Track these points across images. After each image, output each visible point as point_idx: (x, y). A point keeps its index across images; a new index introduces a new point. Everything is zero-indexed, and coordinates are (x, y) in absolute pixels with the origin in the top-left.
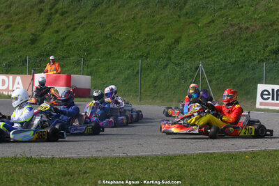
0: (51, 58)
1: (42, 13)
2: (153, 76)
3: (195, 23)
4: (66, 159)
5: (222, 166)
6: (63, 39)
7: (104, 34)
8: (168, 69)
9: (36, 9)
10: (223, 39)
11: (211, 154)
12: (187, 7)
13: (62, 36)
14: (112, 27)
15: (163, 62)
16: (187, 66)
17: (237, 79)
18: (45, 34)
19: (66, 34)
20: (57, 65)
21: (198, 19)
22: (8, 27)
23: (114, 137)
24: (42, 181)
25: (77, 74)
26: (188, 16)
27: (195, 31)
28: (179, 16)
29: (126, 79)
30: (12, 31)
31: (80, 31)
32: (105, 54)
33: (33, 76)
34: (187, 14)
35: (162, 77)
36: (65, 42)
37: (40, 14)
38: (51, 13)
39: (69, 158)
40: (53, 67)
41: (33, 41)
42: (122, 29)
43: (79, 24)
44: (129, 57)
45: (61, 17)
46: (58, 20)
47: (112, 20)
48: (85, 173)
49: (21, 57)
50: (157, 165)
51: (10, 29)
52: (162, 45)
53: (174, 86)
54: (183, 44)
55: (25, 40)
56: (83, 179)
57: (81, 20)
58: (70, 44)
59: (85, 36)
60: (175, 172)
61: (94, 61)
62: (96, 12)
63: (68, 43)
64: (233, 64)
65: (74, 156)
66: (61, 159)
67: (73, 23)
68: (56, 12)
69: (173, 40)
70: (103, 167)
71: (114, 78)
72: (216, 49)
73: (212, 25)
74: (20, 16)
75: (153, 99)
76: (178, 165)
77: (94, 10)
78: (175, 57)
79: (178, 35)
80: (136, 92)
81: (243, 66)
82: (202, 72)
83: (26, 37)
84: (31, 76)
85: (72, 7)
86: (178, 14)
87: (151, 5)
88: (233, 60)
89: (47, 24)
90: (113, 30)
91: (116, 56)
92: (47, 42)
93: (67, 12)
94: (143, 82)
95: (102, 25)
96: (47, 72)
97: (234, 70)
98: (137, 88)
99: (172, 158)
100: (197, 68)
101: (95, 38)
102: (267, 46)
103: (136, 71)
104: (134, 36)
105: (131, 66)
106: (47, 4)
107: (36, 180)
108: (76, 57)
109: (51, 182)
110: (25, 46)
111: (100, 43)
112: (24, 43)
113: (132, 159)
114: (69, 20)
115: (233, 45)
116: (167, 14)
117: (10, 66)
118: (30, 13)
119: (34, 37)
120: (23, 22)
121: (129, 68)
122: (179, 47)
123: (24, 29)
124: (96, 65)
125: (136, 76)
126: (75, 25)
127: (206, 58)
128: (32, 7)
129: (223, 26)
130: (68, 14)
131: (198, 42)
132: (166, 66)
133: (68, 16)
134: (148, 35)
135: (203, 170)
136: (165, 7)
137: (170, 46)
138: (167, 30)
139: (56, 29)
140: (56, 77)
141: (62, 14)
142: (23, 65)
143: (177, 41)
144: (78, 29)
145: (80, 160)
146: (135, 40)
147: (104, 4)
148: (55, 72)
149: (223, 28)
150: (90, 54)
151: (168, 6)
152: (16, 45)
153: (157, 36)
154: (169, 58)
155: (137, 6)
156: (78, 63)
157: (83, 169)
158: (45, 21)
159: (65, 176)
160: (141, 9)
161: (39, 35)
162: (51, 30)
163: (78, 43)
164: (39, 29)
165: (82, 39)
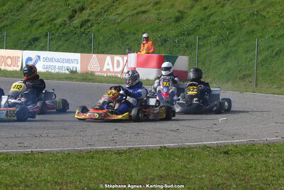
6: (209, 16)
7: (251, 11)
13: (210, 13)
18: (192, 11)
19: (212, 12)
29: (263, 60)
30: (159, 9)
31: (228, 8)
32: (248, 33)
36: (210, 20)
41: (178, 19)
44: (272, 36)
51: (158, 6)
55: (170, 18)
58: (214, 22)
83: (172, 15)
91: (259, 34)
92: (192, 20)
101: (241, 16)
103: (275, 52)
105: (271, 47)
110: (170, 24)
111: (246, 20)
112: (168, 21)
119: (180, 15)
121: (268, 49)
139: (204, 6)
144: (227, 5)
150: (233, 33)
152: (161, 23)
161: (186, 13)
162: (199, 7)
163: (222, 21)
164: (187, 6)
165: (227, 16)
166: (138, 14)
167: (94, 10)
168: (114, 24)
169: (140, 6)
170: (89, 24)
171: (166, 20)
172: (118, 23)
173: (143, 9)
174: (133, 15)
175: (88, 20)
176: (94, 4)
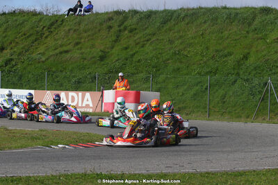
0: (120, 74)
1: (111, 30)
2: (221, 92)
3: (263, 38)
4: (136, 175)
6: (132, 56)
7: (172, 51)
8: (236, 85)
9: (105, 26)
12: (255, 23)
13: (132, 53)
14: (181, 44)
15: (232, 78)
16: (256, 81)
18: (114, 51)
19: (134, 51)
20: (126, 81)
21: (266, 35)
22: (77, 44)
23: (184, 153)
25: (146, 90)
26: (256, 32)
27: (263, 47)
28: (248, 32)
29: (195, 95)
30: (81, 48)
31: (148, 48)
32: (174, 70)
33: (103, 93)
34: (256, 29)
36: (134, 59)
37: (109, 31)
38: (120, 31)
39: (139, 174)
40: (122, 84)
41: (102, 58)
42: (190, 45)
43: (148, 40)
44: (198, 73)
45: (130, 34)
46: (127, 37)
47: (181, 37)
49: (90, 73)
50: (227, 181)
51: (79, 46)
52: (231, 60)
53: (243, 102)
54: (252, 60)
55: (94, 57)
57: (150, 37)
58: (139, 61)
59: (154, 52)
61: (162, 77)
62: (165, 28)
63: (137, 60)
65: (144, 172)
66: (130, 174)
67: (142, 40)
68: (125, 29)
69: (242, 56)
71: (183, 94)
74: (89, 33)
75: (222, 114)
76: (248, 181)
77: (163, 27)
78: (244, 72)
79: (246, 51)
80: (205, 108)
82: (271, 88)
83: (95, 54)
84: (100, 93)
85: (140, 24)
86: (247, 29)
87: (219, 21)
89: (116, 41)
90: (181, 47)
91: (185, 72)
92: (117, 58)
93: (136, 29)
94: (211, 98)
95: (171, 42)
96: (116, 88)
98: (206, 104)
99: (241, 174)
100: (266, 84)
101: (163, 55)
103: (204, 87)
104: (202, 52)
105: (200, 83)
106: (116, 21)
108: (145, 73)
110: (95, 63)
111: (168, 59)
112: (93, 59)
113: (202, 175)
114: (137, 36)
116: (235, 29)
117: (79, 82)
118: (99, 30)
119: (103, 54)
120: (92, 39)
121: (197, 84)
122: (247, 63)
123: (93, 46)
124: (164, 81)
125: (204, 92)
126: (144, 41)
127: (274, 73)
128: (101, 24)
130: (137, 31)
131: (267, 57)
132: (235, 81)
133: (137, 33)
134: (217, 51)
136: (233, 23)
137: (238, 62)
138: (236, 46)
139: (125, 46)
140: (125, 93)
141: (131, 31)
142: (93, 82)
143: (246, 57)
144: (147, 45)
145: (150, 176)
146: (203, 56)
147: (172, 21)
148: (124, 88)
150: (159, 70)
151: (236, 22)
152: (86, 62)
153: (226, 52)
154: (238, 74)
155: (205, 22)
156: (147, 79)
158: (114, 38)
160: (209, 25)
161: (108, 52)
162: (120, 47)
163: (147, 60)
164: (108, 46)
165: (151, 55)
166: (61, 53)
167: (15, 50)
168: (39, 62)
169: (61, 46)
170: (14, 63)
171: (91, 58)
172: (43, 62)
173: (65, 48)
174: (57, 55)
175: (12, 60)
176: (13, 44)
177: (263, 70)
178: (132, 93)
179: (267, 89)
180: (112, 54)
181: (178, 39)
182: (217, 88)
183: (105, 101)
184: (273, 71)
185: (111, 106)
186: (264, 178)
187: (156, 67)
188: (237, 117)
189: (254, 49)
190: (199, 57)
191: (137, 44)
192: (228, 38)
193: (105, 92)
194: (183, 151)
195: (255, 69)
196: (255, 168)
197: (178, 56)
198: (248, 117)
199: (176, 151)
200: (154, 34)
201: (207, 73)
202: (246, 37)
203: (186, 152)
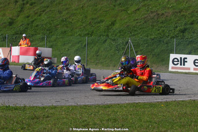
0: (24, 35)
1: (17, 4)
2: (96, 48)
3: (125, 10)
4: (34, 107)
5: (145, 112)
6: (32, 22)
7: (61, 19)
8: (106, 43)
10: (145, 22)
11: (137, 104)
13: (32, 20)
14: (67, 14)
15: (103, 38)
17: (155, 51)
18: (19, 18)
19: (34, 19)
20: (28, 40)
21: (128, 8)
23: (69, 92)
24: (17, 123)
25: (42, 47)
26: (121, 6)
27: (126, 17)
28: (114, 6)
29: (77, 50)
31: (44, 17)
32: (62, 32)
33: (11, 48)
34: (120, 4)
35: (102, 49)
36: (34, 25)
37: (16, 4)
38: (24, 4)
39: (36, 107)
40: (25, 42)
41: (11, 24)
42: (74, 14)
43: (43, 11)
44: (79, 35)
45: (30, 7)
46: (29, 9)
47: (67, 9)
48: (48, 117)
49: (2, 35)
50: (99, 111)
52: (103, 26)
53: (111, 55)
54: (117, 25)
55: (5, 23)
56: (46, 121)
57: (45, 9)
58: (37, 26)
59: (48, 20)
60: (112, 116)
61: (54, 37)
62: (56, 3)
63: (36, 25)
64: (153, 39)
65: (40, 105)
66: (30, 107)
67: (39, 11)
68: (27, 3)
69: (110, 23)
70: (60, 113)
71: (69, 50)
72: (140, 29)
73: (138, 12)
74: (2, 5)
75: (96, 64)
76: (114, 111)
78: (112, 35)
79: (114, 19)
81: (160, 41)
82: (131, 45)
83: (6, 21)
84: (9, 49)
86: (114, 4)
88: (153, 37)
89: (20, 12)
90: (67, 16)
91: (70, 34)
92: (21, 24)
93: (35, 3)
94: (89, 53)
95: (60, 12)
96: (21, 45)
97: (153, 44)
98: (85, 57)
99: (109, 106)
100: (127, 43)
101: (55, 22)
102: (177, 27)
103: (83, 45)
104: (82, 20)
105: (81, 41)
107: (12, 122)
108: (41, 34)
109: (23, 123)
110: (5, 27)
111: (58, 25)
112: (4, 25)
113: (81, 107)
114: (36, 8)
115: (153, 26)
116: (106, 4)
118: (9, 4)
119: (11, 21)
120: (4, 10)
122: (114, 28)
123: (4, 15)
124: (55, 40)
125: (83, 48)
126: (41, 12)
127: (133, 35)
129: (146, 12)
131: (128, 24)
132: (106, 41)
133: (36, 6)
134: (93, 19)
135: (131, 115)
137: (108, 27)
138: (106, 15)
139: (27, 15)
140: (27, 49)
141: (31, 5)
142: (4, 40)
143: (113, 24)
144: (43, 15)
145: (44, 108)
146: (83, 23)
148: (26, 45)
149: (145, 14)
150: (51, 32)
153: (99, 20)
154: (108, 36)
156: (43, 39)
157: (46, 114)
158: (19, 10)
159: (33, 119)
161: (15, 19)
162: (23, 16)
163: (42, 25)
164: (14, 15)
165: (46, 22)
177: (125, 33)
178: (32, 48)
179: (128, 46)
180: (17, 21)
181: (65, 11)
182: (92, 45)
183: (12, 55)
184: (133, 34)
185: (17, 58)
186: (125, 109)
187: (49, 30)
188: (107, 66)
189: (119, 18)
190: (80, 23)
191: (36, 13)
192: (100, 10)
193: (13, 48)
194: (68, 90)
195: (120, 32)
196: (119, 102)
197: (65, 22)
198: (114, 66)
199: (63, 90)
200: (48, 7)
201: (85, 35)
202: (113, 9)
203: (70, 91)
